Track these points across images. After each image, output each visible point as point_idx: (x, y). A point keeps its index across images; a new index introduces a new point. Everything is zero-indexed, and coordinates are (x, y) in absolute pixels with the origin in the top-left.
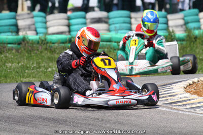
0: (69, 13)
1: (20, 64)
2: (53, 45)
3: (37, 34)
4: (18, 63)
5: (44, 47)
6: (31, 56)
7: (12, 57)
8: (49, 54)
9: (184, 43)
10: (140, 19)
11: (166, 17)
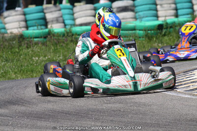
1: (47, 58)
2: (78, 37)
3: (65, 25)
4: (45, 57)
5: (70, 39)
6: (57, 49)
7: (39, 50)
10: (165, 6)
11: (191, 2)
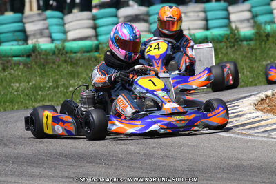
0: (95, 11)
1: (30, 84)
2: (74, 55)
3: (53, 41)
4: (28, 82)
5: (63, 58)
6: (45, 72)
7: (20, 74)
8: (69, 68)
9: (252, 43)
10: (191, 14)
11: (226, 10)
